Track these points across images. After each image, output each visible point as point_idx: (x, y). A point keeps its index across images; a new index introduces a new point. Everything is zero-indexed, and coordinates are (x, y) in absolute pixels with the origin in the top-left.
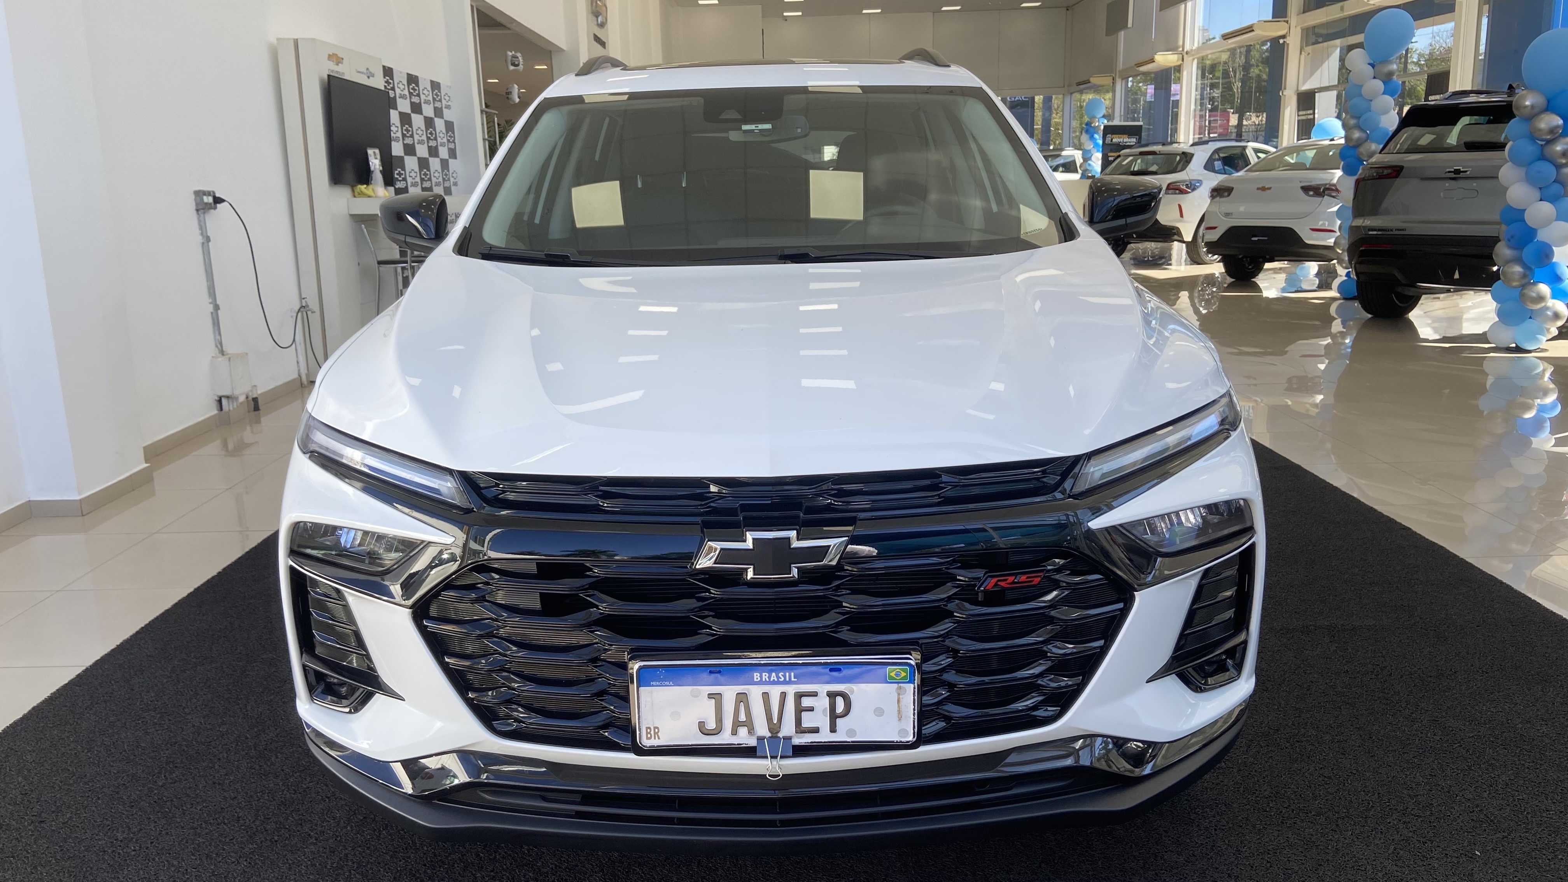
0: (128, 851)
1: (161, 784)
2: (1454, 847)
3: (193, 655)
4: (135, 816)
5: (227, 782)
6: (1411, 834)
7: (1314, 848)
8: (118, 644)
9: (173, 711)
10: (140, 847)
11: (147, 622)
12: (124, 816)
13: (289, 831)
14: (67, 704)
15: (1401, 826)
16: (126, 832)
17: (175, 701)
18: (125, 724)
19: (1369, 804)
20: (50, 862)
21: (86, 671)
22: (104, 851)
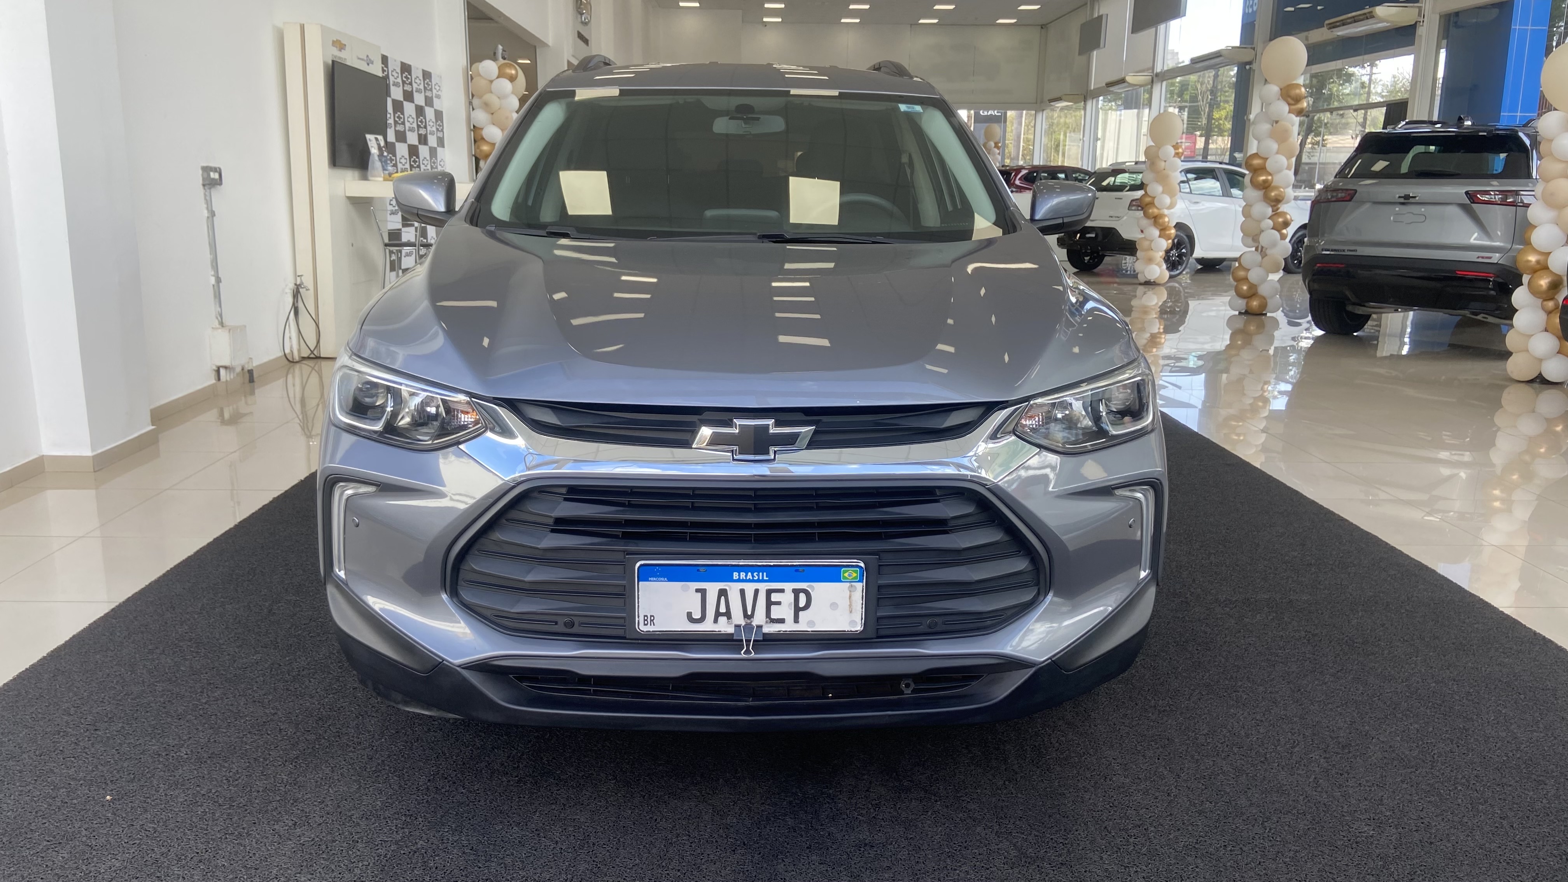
0: (182, 754)
1: (204, 701)
2: (1367, 778)
3: (220, 595)
4: (184, 727)
5: (266, 701)
6: (1330, 767)
7: (1244, 776)
8: (147, 584)
9: (208, 642)
10: (192, 751)
11: (172, 566)
12: (173, 727)
13: (329, 741)
14: (107, 634)
15: (1322, 760)
16: (178, 740)
17: (208, 634)
18: (164, 651)
19: (1295, 742)
20: (108, 762)
21: (120, 606)
22: (159, 755)
